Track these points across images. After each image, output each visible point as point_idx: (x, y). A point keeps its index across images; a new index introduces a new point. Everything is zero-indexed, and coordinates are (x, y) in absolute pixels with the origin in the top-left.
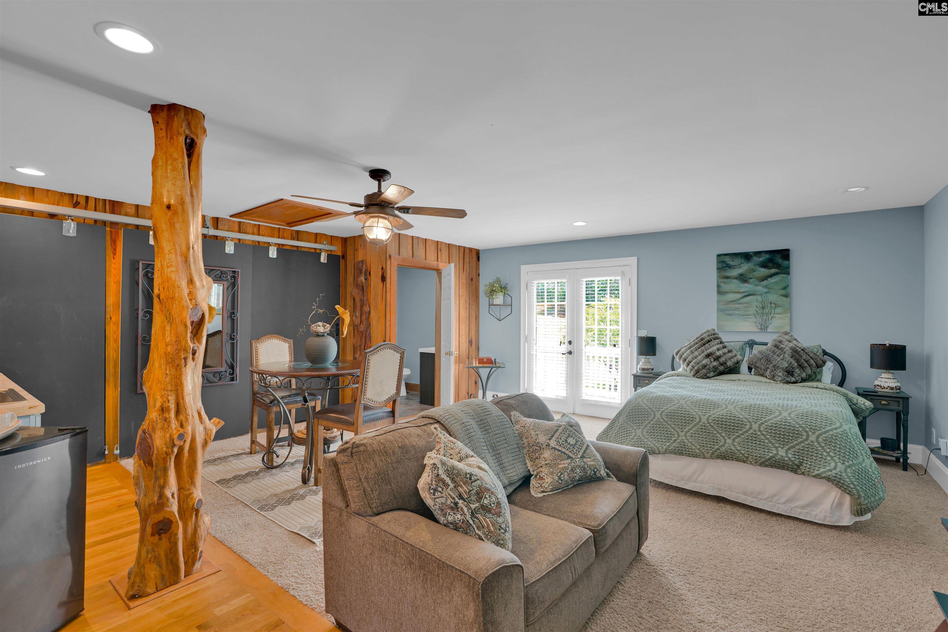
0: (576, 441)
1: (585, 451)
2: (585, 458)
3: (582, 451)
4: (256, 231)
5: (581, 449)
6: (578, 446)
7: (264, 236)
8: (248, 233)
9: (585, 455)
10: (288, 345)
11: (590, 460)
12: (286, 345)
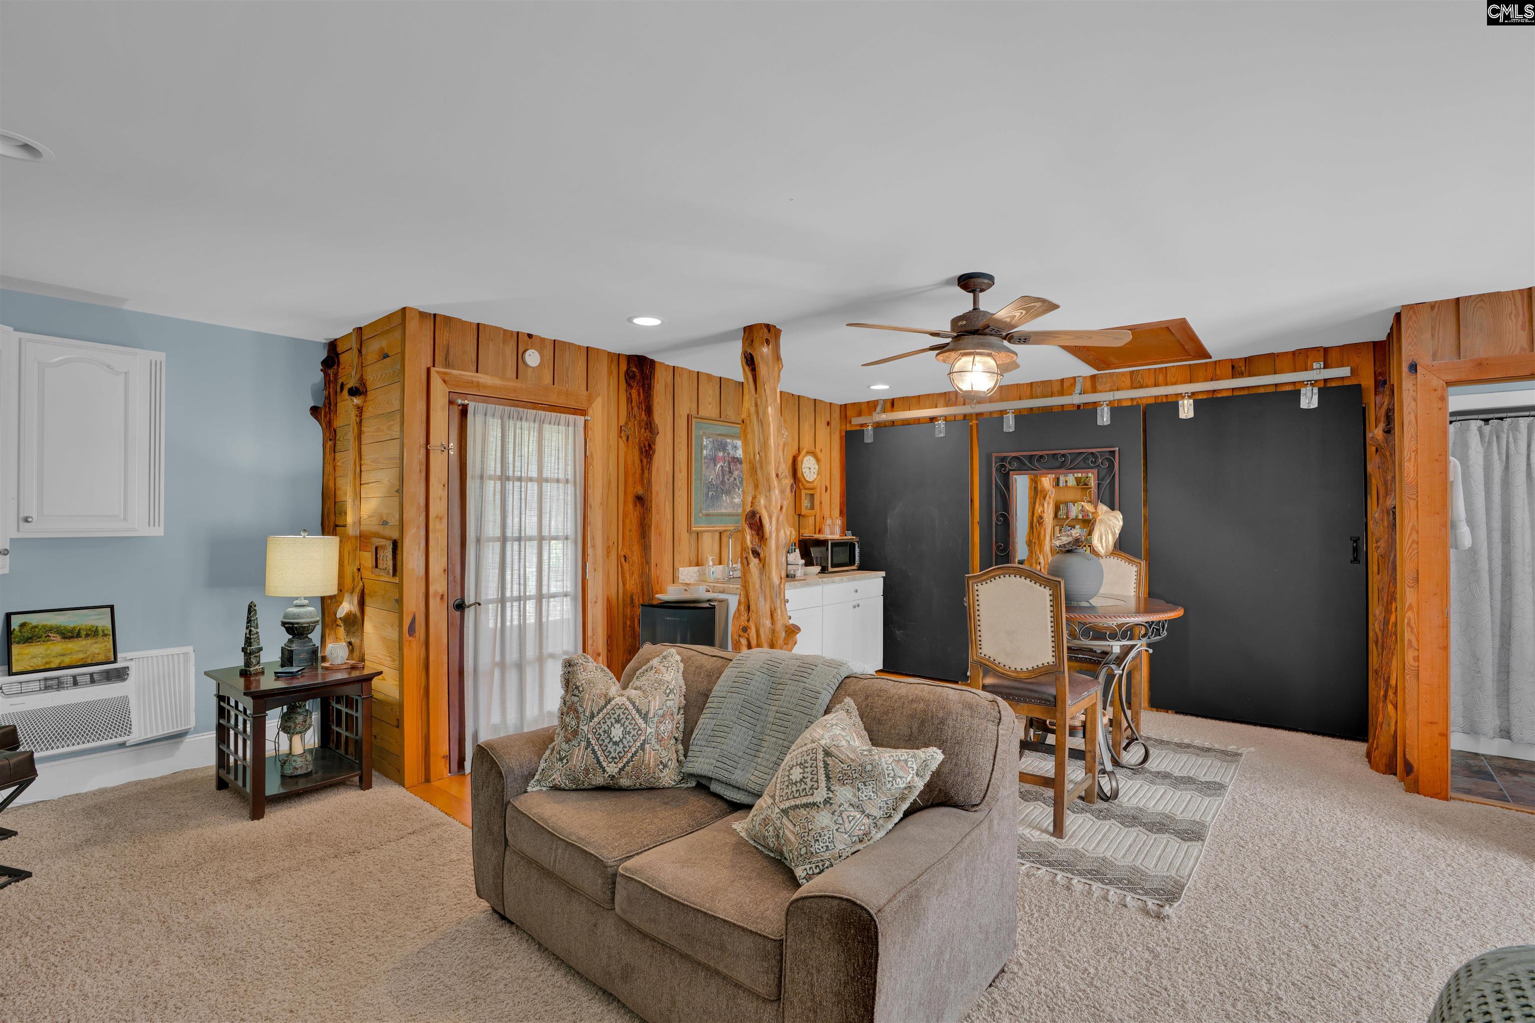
0: (801, 780)
1: (797, 806)
2: (788, 817)
3: (793, 803)
4: (1161, 378)
5: (794, 797)
6: (794, 789)
7: (1175, 383)
8: (1147, 386)
9: (791, 812)
10: (1136, 569)
11: (791, 827)
12: (1134, 569)
